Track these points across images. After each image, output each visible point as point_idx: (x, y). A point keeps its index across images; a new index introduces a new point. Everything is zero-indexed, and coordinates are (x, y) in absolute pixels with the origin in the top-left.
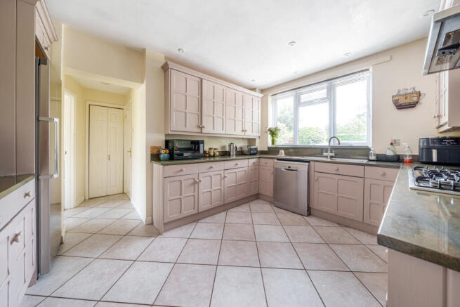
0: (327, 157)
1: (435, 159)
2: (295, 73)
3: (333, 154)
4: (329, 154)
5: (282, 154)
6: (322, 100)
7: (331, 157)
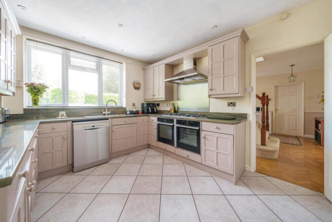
0: (105, 114)
1: (150, 111)
2: (83, 38)
3: (109, 112)
4: (106, 112)
5: (62, 116)
6: (91, 70)
7: (108, 114)
